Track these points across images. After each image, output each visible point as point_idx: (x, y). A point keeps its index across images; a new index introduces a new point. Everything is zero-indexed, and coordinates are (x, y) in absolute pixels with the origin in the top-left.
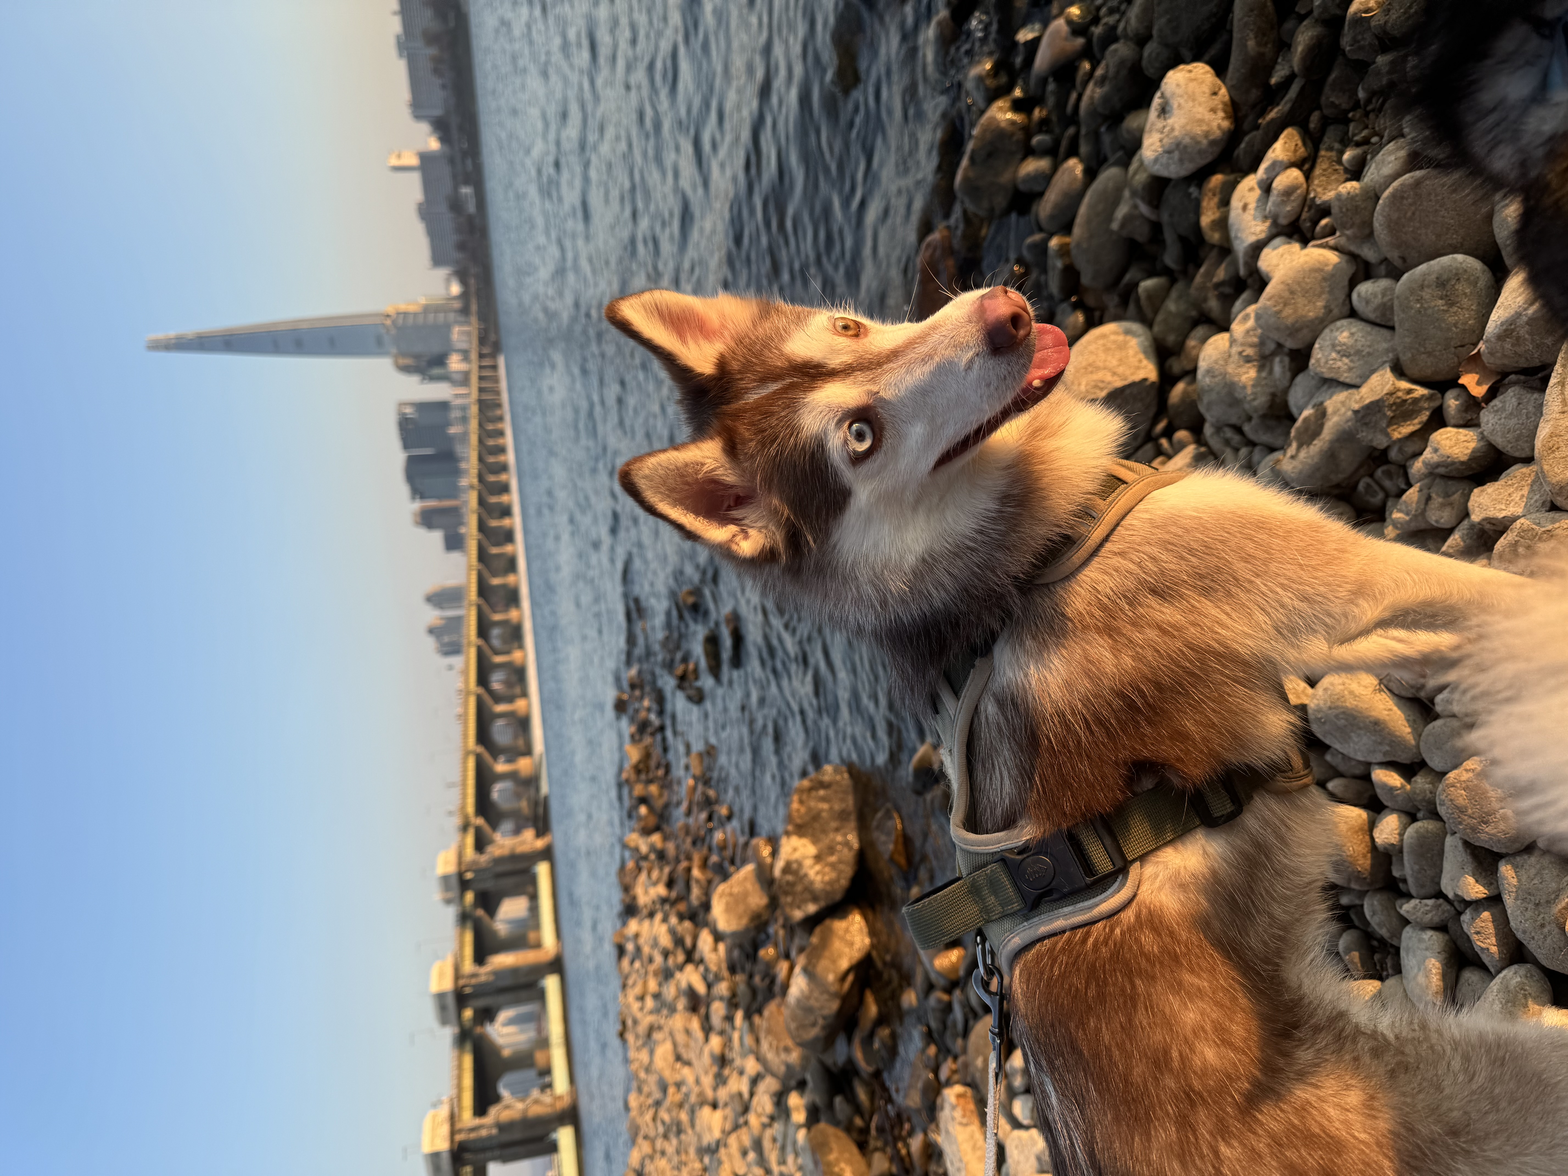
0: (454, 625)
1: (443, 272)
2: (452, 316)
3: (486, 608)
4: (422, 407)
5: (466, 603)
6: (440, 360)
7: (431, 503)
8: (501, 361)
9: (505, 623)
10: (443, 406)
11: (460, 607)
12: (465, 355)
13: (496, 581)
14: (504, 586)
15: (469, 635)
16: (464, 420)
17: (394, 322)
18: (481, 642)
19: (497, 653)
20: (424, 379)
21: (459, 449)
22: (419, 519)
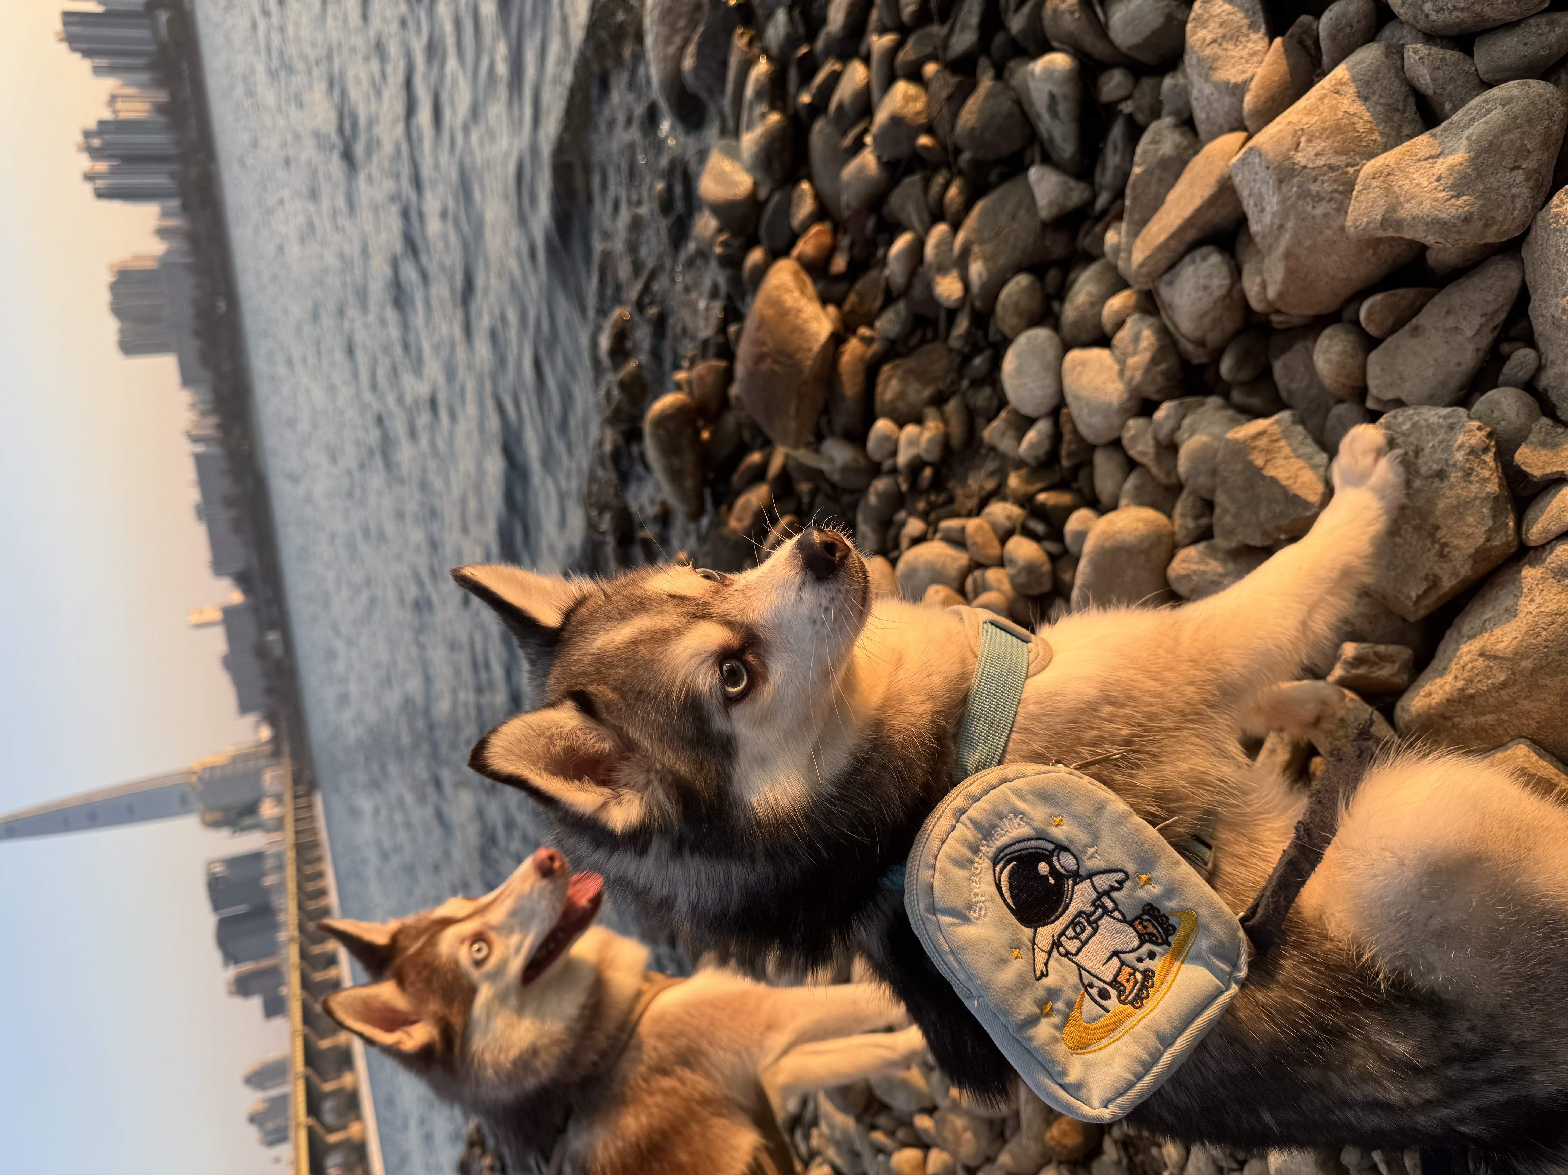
0: (280, 1105)
1: (251, 719)
2: (262, 762)
3: (315, 1078)
4: (233, 862)
5: (291, 1077)
6: (251, 809)
7: (247, 967)
8: (318, 800)
9: (338, 1093)
10: (257, 857)
11: (284, 1083)
12: (279, 799)
13: (325, 1044)
14: (335, 1049)
15: (296, 1117)
16: (280, 868)
17: (200, 779)
18: (311, 1121)
19: (331, 1130)
20: (235, 832)
21: (276, 901)
22: (233, 989)
